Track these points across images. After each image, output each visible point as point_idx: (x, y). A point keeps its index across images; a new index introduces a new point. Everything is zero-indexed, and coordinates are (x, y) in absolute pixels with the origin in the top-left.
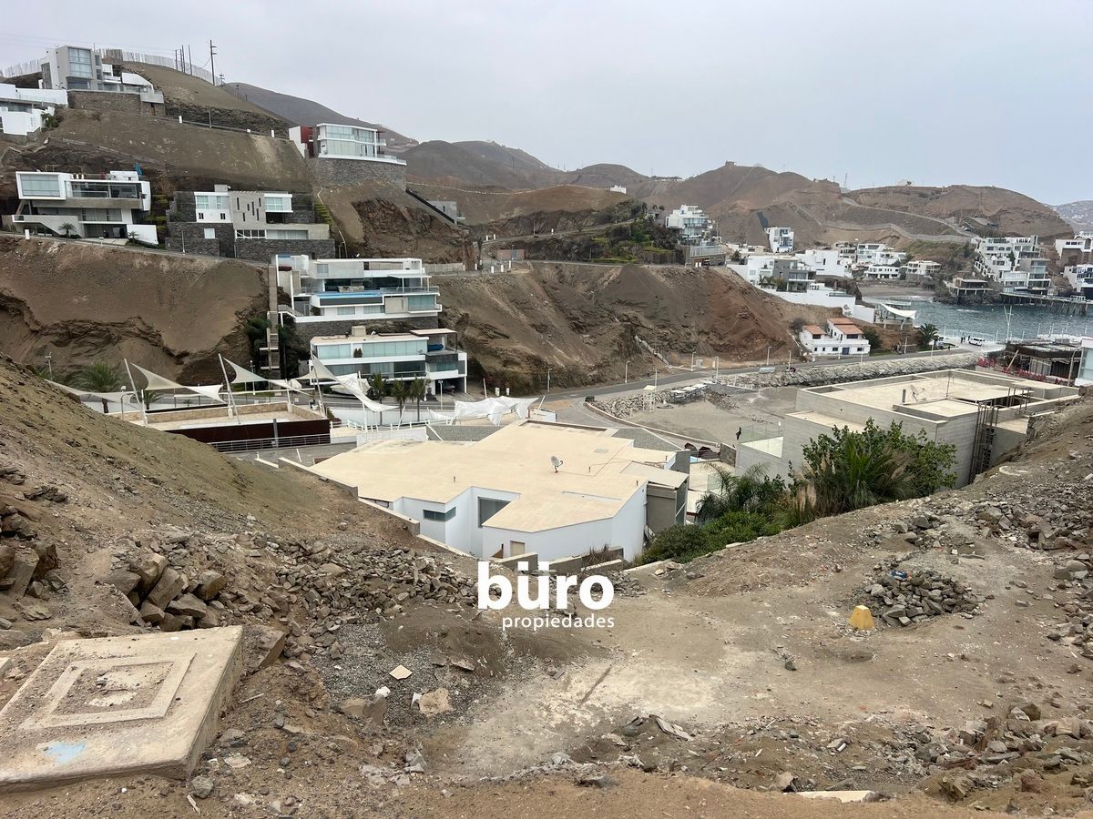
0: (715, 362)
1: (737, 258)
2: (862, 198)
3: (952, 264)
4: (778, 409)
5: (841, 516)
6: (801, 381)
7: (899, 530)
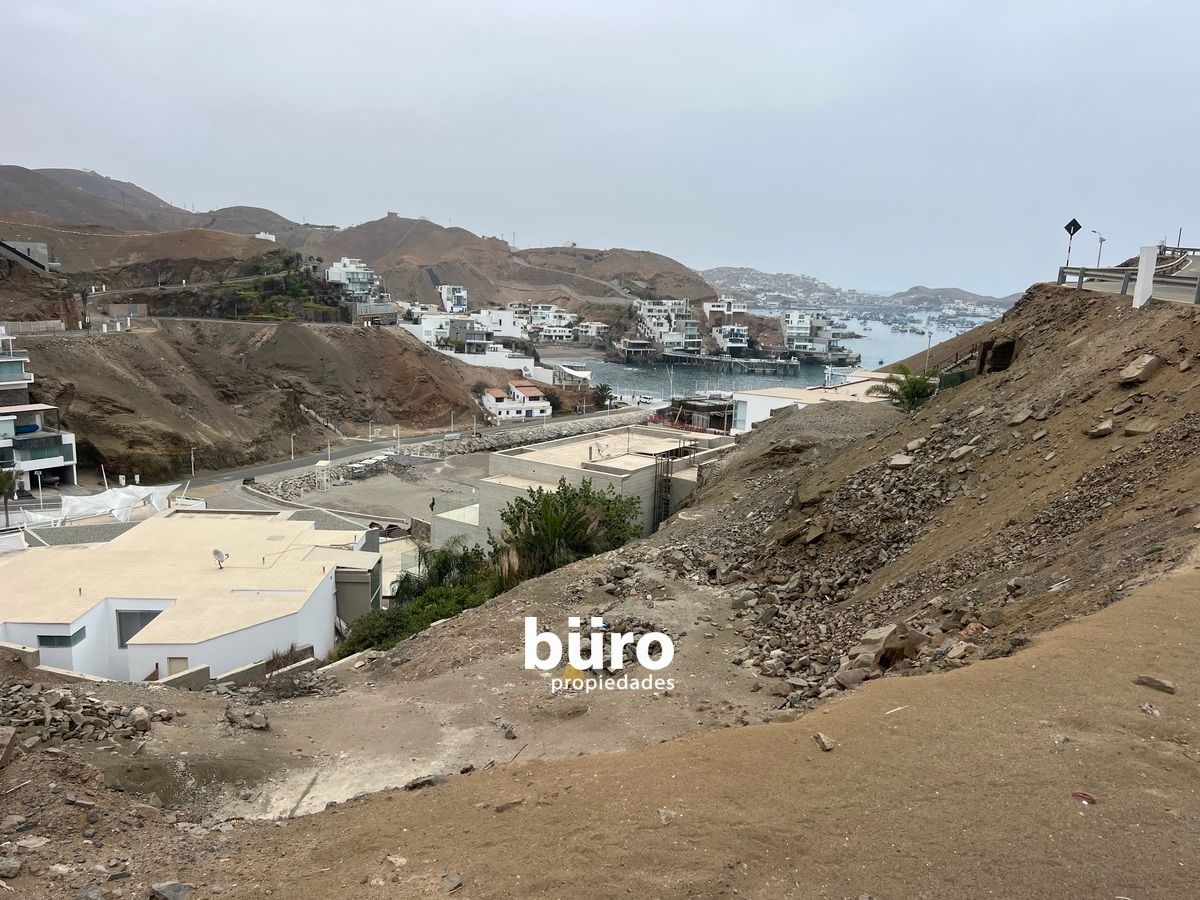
0: (396, 431)
1: (409, 317)
2: (531, 257)
3: (618, 325)
4: (467, 477)
5: (544, 577)
6: (488, 447)
7: (598, 582)
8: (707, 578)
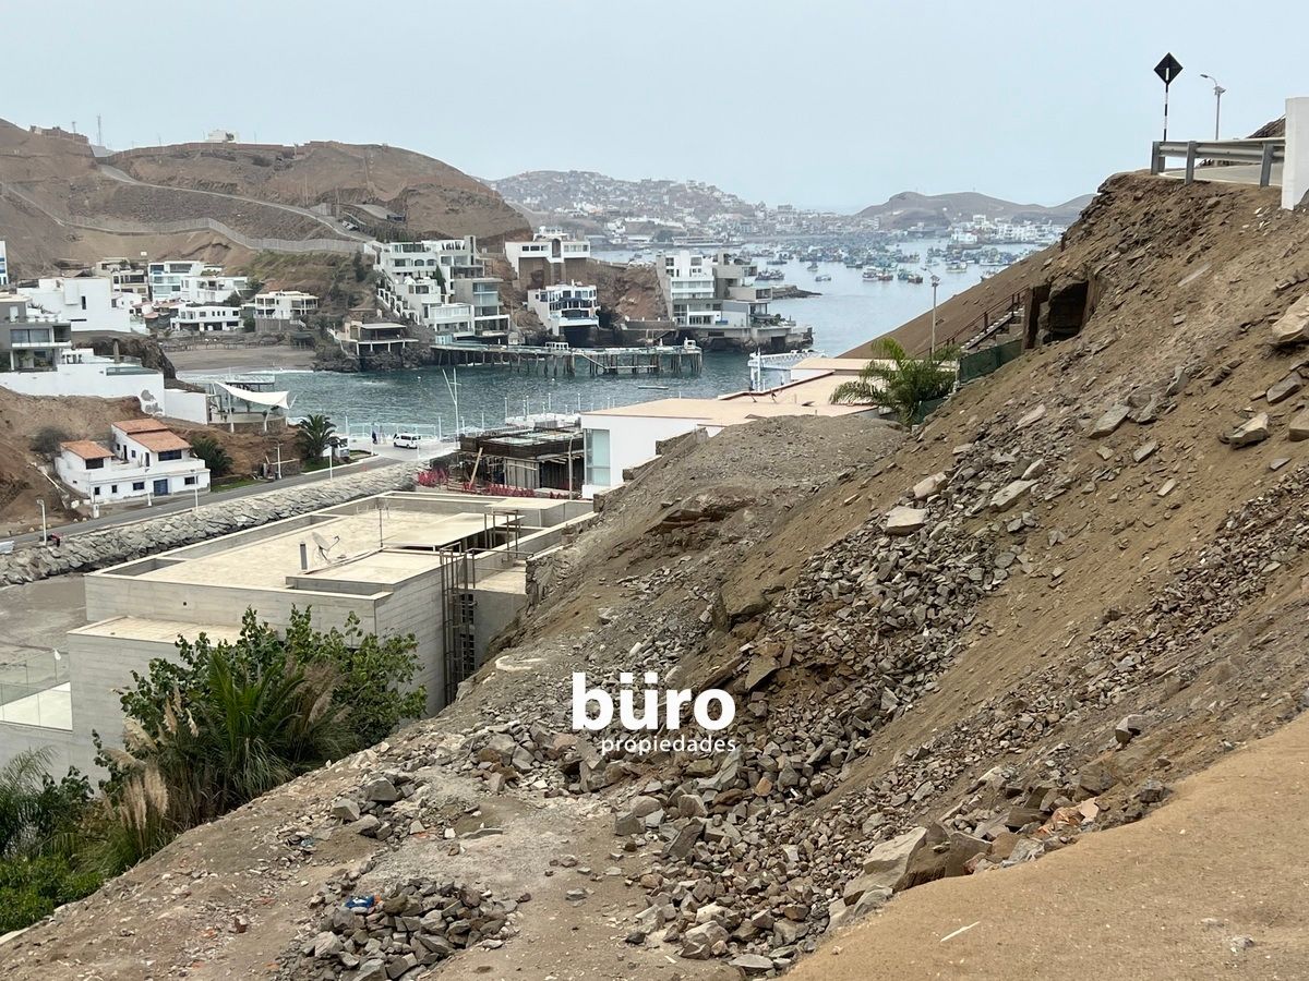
2: (138, 165)
3: (336, 295)
4: (33, 632)
5: (227, 818)
6: (76, 564)
7: (343, 816)
8: (562, 781)
